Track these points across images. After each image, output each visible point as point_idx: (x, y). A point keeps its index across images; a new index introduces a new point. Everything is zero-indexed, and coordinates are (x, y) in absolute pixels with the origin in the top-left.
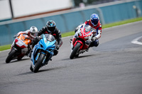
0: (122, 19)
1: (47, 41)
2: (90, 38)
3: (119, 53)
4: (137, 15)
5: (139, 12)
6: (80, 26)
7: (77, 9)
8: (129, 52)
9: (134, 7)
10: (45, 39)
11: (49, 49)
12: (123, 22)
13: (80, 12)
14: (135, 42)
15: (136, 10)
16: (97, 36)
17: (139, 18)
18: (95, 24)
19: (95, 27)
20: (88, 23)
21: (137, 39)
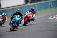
0: (45, 9)
1: (17, 18)
2: (31, 17)
3: (43, 23)
4: (51, 7)
5: (52, 6)
6: (27, 12)
7: (27, 5)
8: (47, 22)
9: (50, 4)
10: (16, 17)
11: (18, 21)
12: (45, 10)
13: (28, 6)
14: (50, 18)
15: (51, 5)
16: (34, 16)
17: (52, 9)
18: (33, 11)
19: (33, 13)
20: (30, 11)
21: (51, 17)
